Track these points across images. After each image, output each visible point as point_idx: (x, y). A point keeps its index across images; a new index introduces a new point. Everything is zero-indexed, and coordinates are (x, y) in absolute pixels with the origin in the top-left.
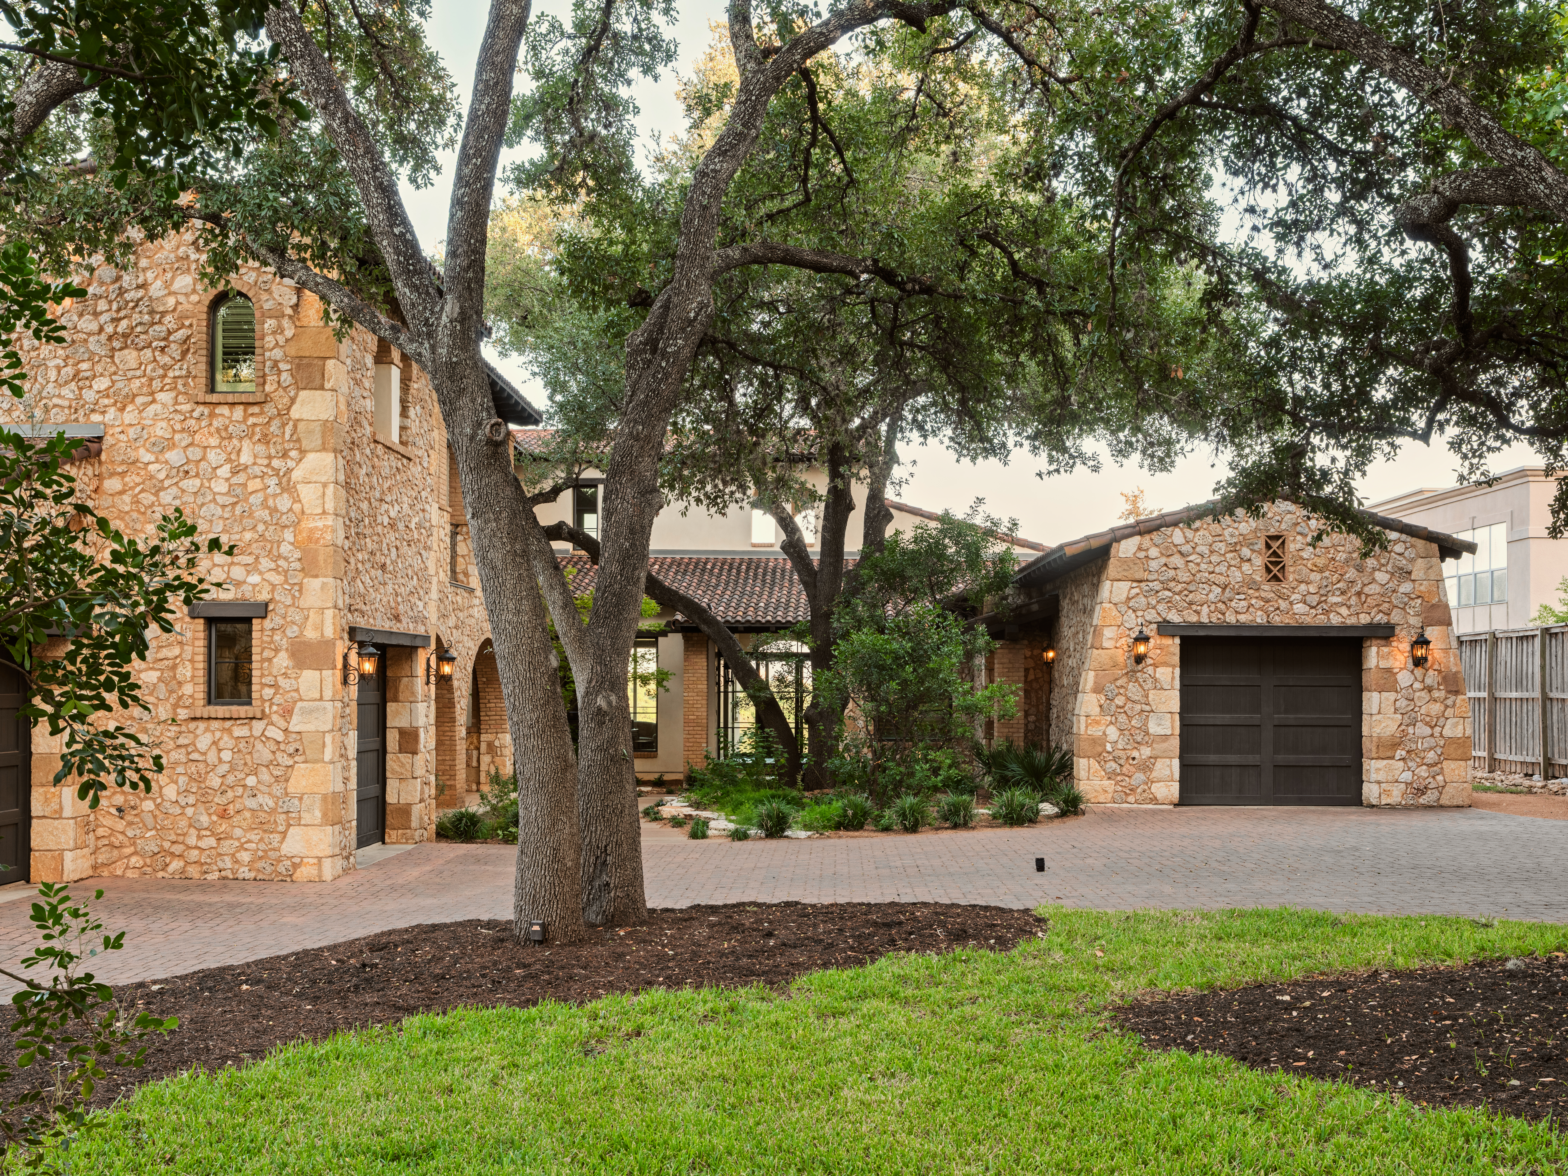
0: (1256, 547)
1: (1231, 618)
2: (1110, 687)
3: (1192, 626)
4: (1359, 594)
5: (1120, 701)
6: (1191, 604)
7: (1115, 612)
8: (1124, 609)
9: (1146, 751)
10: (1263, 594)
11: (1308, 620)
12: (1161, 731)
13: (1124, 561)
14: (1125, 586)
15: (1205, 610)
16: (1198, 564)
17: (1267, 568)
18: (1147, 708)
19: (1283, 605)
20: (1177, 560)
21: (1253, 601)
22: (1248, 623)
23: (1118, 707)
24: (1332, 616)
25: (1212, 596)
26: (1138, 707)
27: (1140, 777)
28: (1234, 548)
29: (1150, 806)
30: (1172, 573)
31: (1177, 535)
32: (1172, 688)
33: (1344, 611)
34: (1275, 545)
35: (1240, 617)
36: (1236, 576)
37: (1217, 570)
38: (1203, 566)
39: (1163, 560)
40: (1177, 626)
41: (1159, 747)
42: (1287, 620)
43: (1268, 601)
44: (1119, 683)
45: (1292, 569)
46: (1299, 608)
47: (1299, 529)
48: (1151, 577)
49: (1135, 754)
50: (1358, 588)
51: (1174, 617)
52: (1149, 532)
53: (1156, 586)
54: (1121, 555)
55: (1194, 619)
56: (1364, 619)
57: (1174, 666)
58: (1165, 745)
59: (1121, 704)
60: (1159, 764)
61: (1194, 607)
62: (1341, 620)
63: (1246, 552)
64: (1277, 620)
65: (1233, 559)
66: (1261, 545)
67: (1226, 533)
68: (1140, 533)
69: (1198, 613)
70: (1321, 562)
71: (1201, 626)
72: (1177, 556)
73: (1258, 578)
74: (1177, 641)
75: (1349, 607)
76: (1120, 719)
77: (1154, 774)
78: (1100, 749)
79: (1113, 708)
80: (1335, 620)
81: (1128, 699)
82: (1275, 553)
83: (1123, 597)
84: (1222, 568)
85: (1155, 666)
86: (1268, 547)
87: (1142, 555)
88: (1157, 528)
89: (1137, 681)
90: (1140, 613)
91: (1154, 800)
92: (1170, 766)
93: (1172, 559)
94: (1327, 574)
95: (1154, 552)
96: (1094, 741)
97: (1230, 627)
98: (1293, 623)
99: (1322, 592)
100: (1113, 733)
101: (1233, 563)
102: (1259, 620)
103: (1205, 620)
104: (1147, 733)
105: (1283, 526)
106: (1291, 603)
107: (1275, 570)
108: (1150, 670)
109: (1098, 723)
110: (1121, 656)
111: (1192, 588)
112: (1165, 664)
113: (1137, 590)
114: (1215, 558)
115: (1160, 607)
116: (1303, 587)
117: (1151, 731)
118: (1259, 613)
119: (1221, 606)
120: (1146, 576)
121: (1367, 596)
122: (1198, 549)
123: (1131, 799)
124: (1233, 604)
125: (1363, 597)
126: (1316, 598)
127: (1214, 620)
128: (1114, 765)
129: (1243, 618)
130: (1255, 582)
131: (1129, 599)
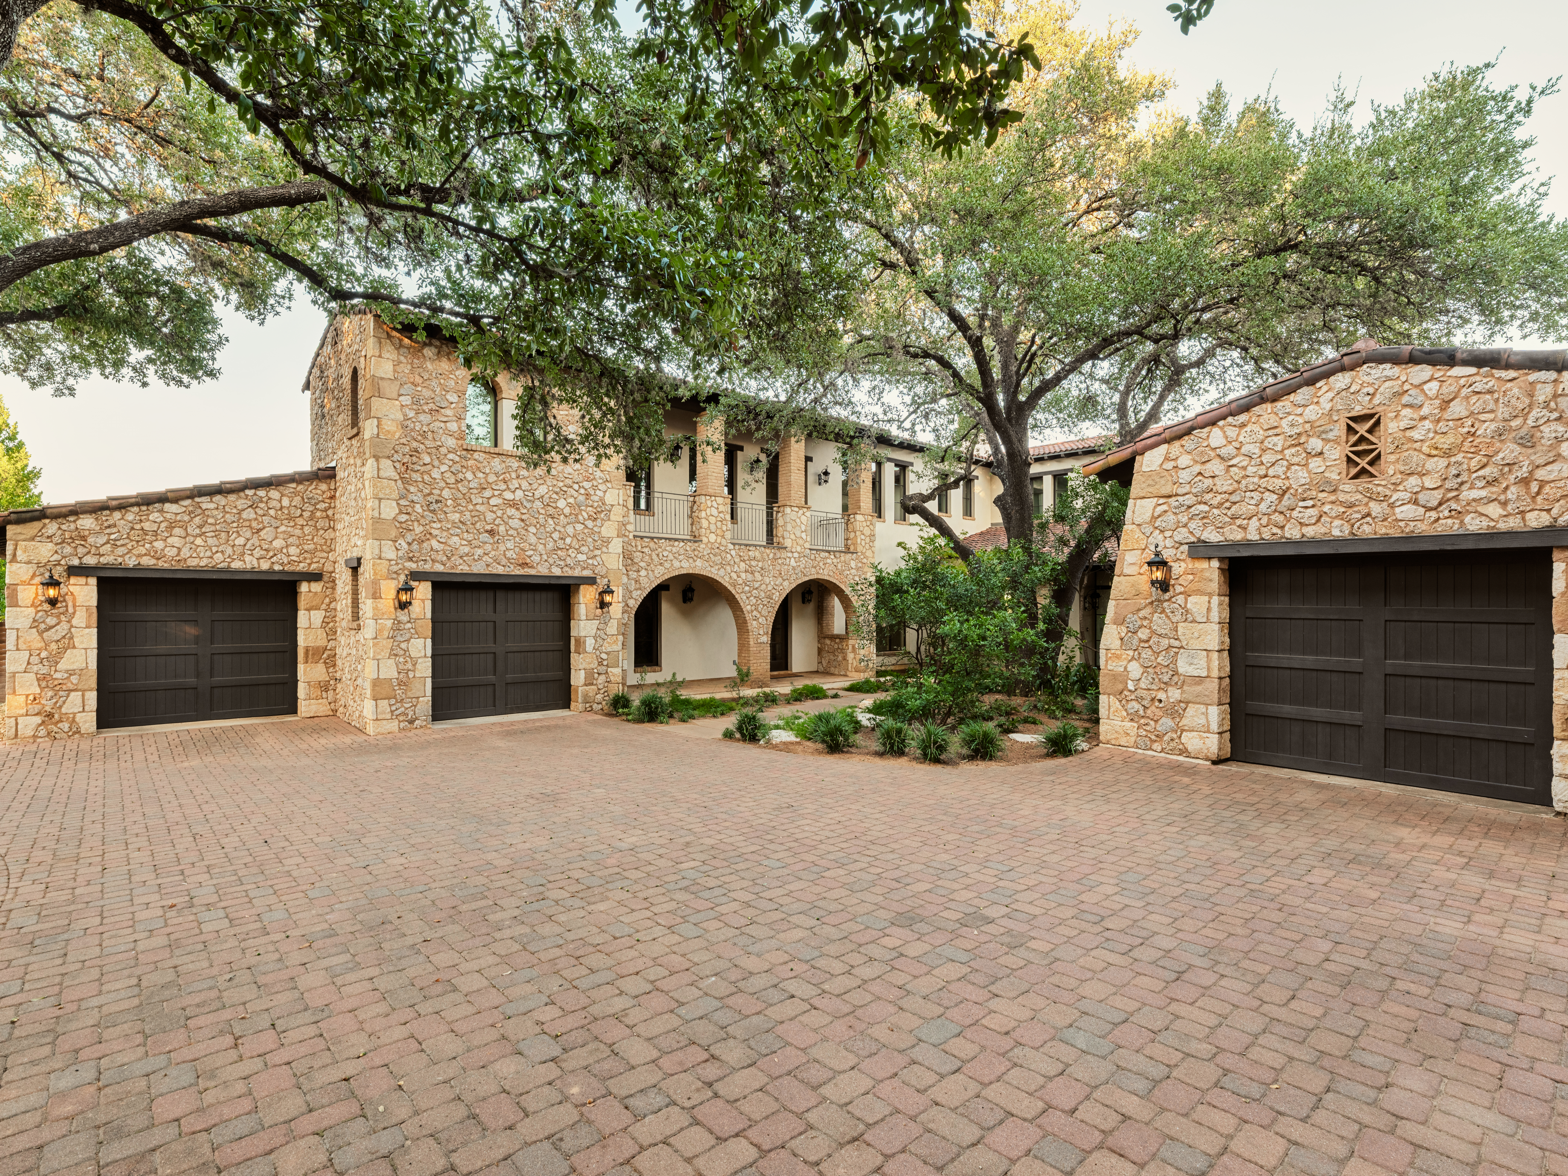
0: (1331, 436)
1: (1293, 532)
2: (1130, 618)
3: (1235, 545)
4: (1525, 482)
5: (1143, 634)
6: (1234, 518)
7: (1138, 534)
8: (1148, 530)
9: (1175, 694)
10: (1342, 497)
11: (1422, 528)
12: (1192, 671)
13: (1150, 474)
14: (1150, 503)
15: (1254, 523)
16: (1244, 468)
17: (1349, 460)
18: (1176, 643)
19: (1376, 508)
20: (1216, 467)
21: (1326, 508)
22: (1319, 537)
23: (1141, 641)
24: (1468, 519)
25: (1263, 507)
26: (1165, 642)
27: (1167, 723)
28: (1297, 441)
29: (1181, 758)
30: (1208, 482)
31: (1216, 437)
32: (1208, 621)
33: (1494, 510)
34: (1362, 429)
35: (1305, 530)
36: (1300, 476)
37: (1271, 472)
38: (1251, 470)
39: (1197, 468)
40: (1218, 546)
41: (1191, 690)
42: (1382, 530)
43: (1351, 506)
44: (1142, 614)
45: (1392, 458)
46: (1406, 511)
47: (1406, 399)
48: (1181, 491)
49: (1161, 695)
50: (1523, 472)
51: (1212, 536)
52: (1179, 437)
53: (1189, 500)
54: (1145, 469)
55: (1238, 536)
56: (1537, 520)
57: (1210, 595)
58: (1199, 688)
59: (1144, 637)
60: (1191, 710)
61: (1238, 522)
62: (1485, 524)
63: (1315, 444)
64: (1366, 530)
65: (1297, 454)
66: (1340, 430)
67: (1284, 423)
68: (1168, 441)
69: (1244, 528)
70: (1444, 442)
71: (1249, 544)
72: (1217, 461)
73: (1334, 476)
74: (1215, 564)
75: (1504, 504)
76: (1143, 655)
77: (1184, 722)
78: (1120, 687)
79: (1135, 642)
80: (1474, 524)
81: (1153, 632)
82: (1362, 439)
83: (1147, 516)
84: (1279, 470)
85: (1187, 595)
86: (1350, 429)
87: (1169, 465)
88: (1189, 432)
89: (1163, 612)
90: (1168, 534)
91: (1184, 752)
92: (1206, 714)
93: (1208, 465)
94: (1459, 457)
95: (1185, 460)
96: (1115, 677)
97: (1290, 543)
98: (1394, 533)
99: (1448, 485)
100: (1135, 670)
101: (1295, 460)
102: (1336, 533)
103: (1253, 536)
104: (1176, 673)
105: (1376, 401)
106: (1392, 506)
107: (1363, 463)
108: (1180, 599)
109: (1118, 657)
110: (1144, 584)
111: (1234, 498)
112: (1200, 592)
113: (1165, 507)
114: (1267, 458)
115: (1192, 525)
116: (1413, 481)
117: (1181, 670)
118: (1337, 522)
119: (1280, 518)
120: (1175, 489)
121: (1542, 484)
122: (1243, 450)
123: (1156, 746)
124: (1295, 514)
125: (1534, 486)
126: (1438, 495)
127: (1266, 536)
128: (1136, 706)
129: (1310, 532)
130: (1328, 482)
131: (1154, 518)
